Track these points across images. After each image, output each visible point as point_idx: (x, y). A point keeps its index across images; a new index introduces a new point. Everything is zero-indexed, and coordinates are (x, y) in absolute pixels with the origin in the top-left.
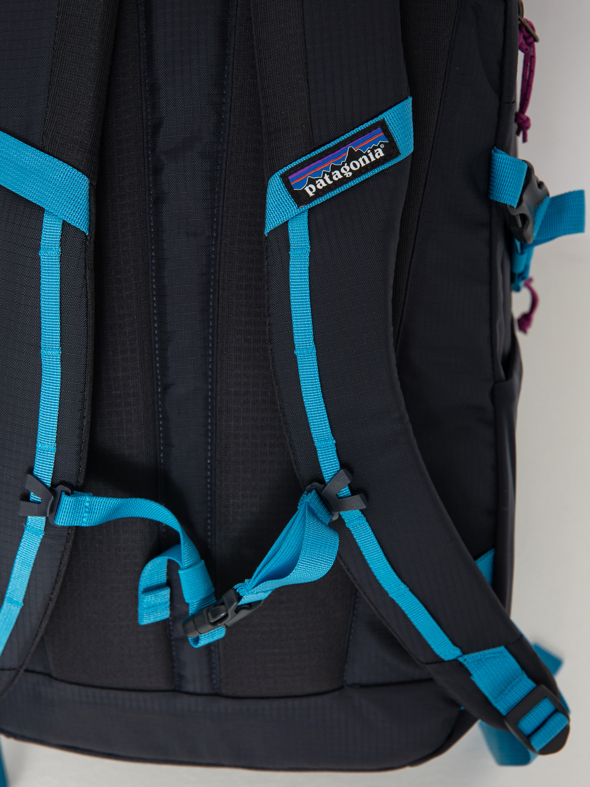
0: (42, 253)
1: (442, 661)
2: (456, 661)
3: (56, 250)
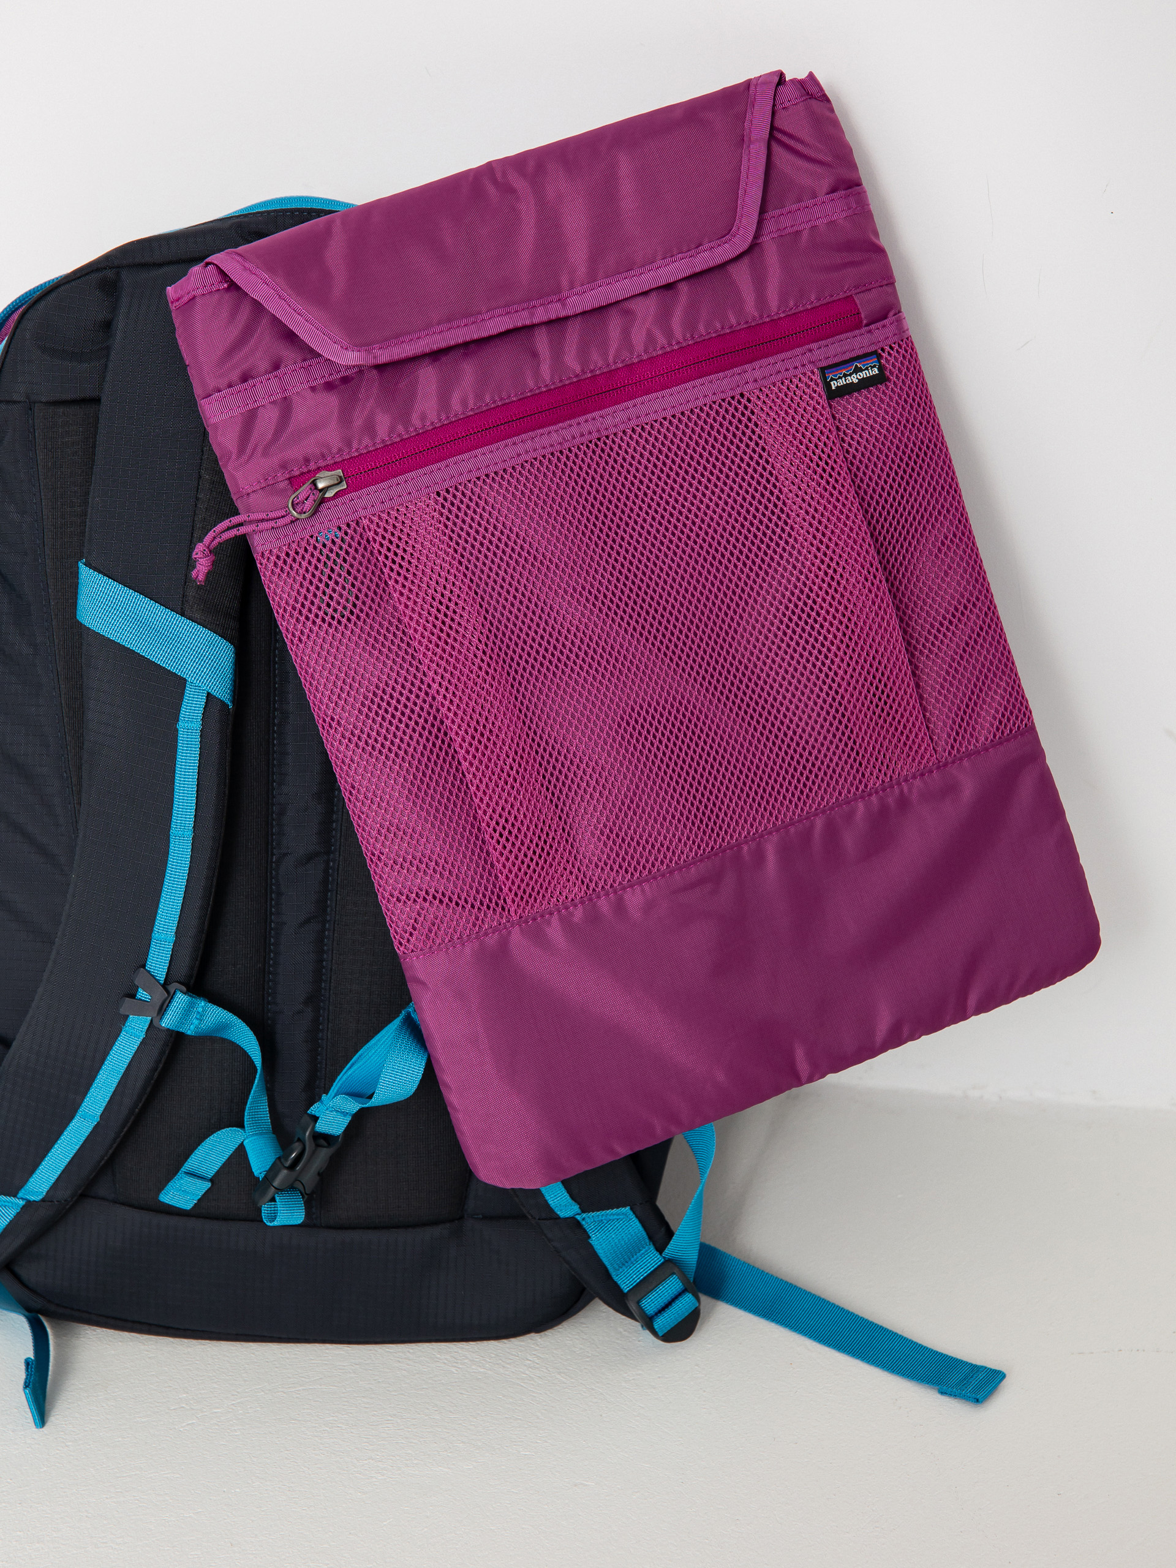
0: (181, 725)
1: (558, 1218)
2: (573, 1219)
3: (197, 725)
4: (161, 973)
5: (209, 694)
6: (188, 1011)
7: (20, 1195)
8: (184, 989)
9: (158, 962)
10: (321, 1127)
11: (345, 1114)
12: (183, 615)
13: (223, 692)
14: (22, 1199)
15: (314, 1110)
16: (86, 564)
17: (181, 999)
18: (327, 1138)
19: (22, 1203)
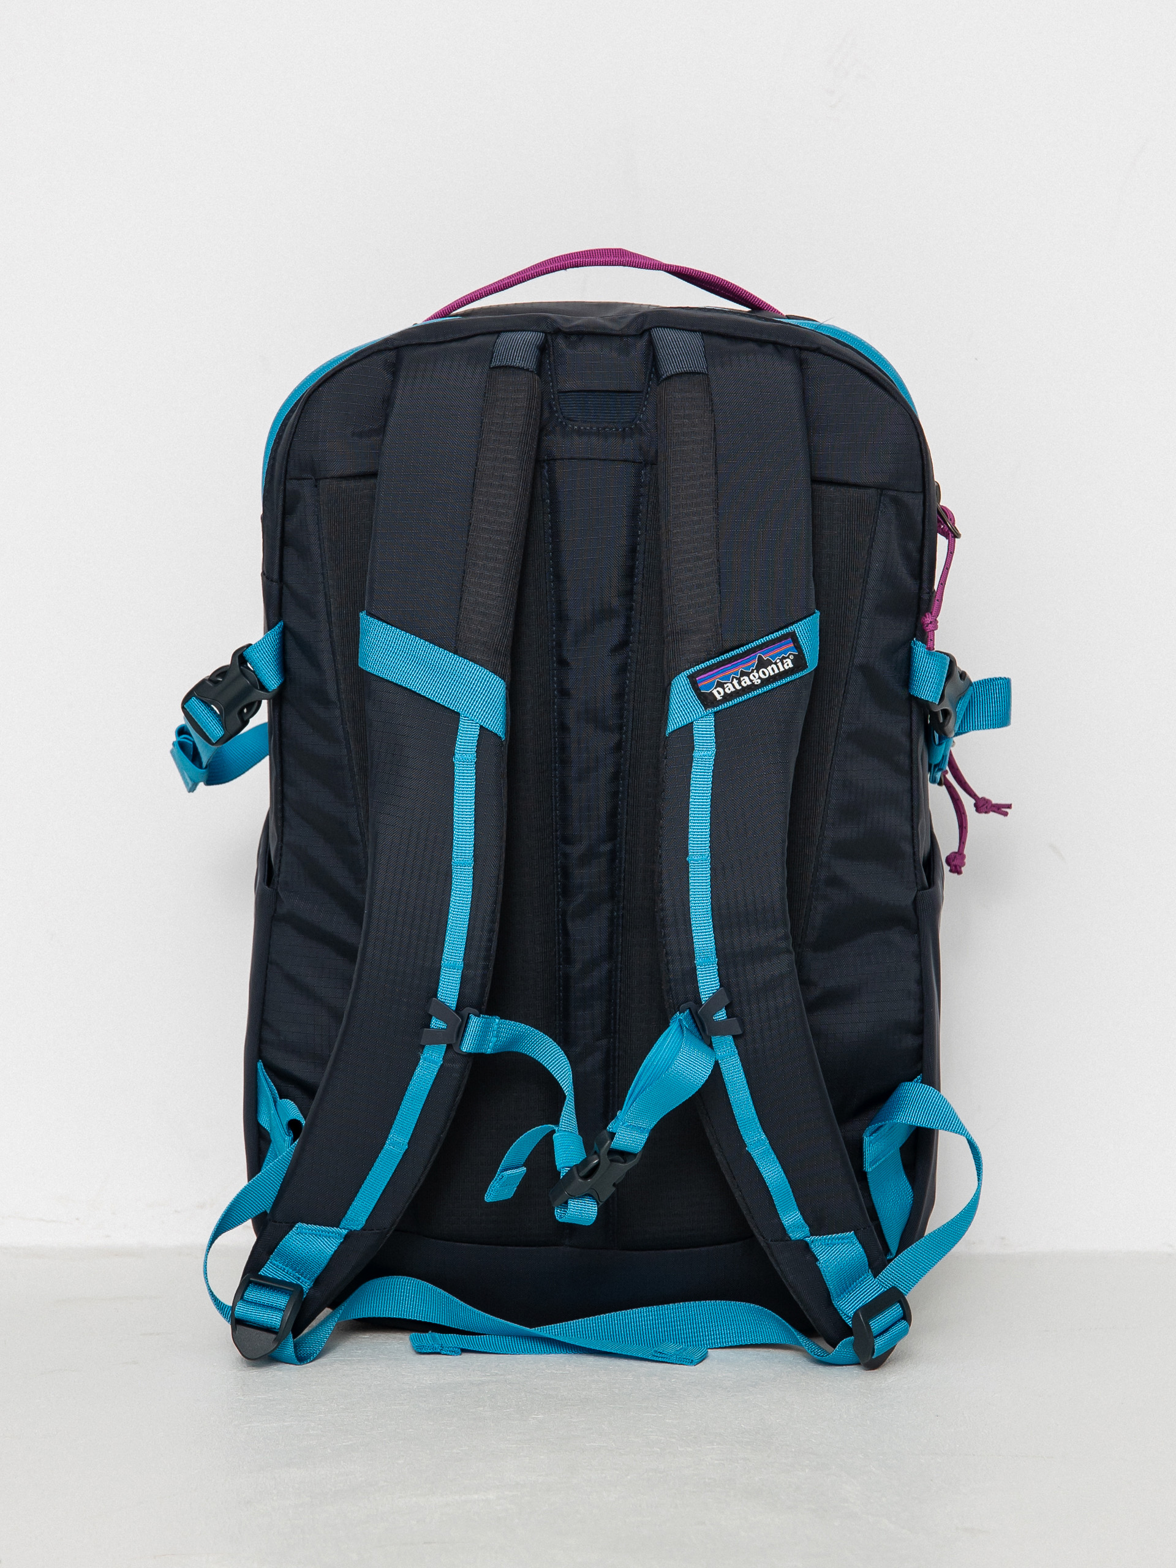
0: (456, 759)
2: (803, 1241)
3: (472, 756)
4: (452, 1002)
5: (481, 727)
6: (484, 1032)
7: (341, 1226)
8: (477, 1012)
9: (449, 990)
10: (618, 1143)
11: (641, 1130)
12: (455, 653)
13: (497, 725)
14: (344, 1228)
15: (611, 1127)
16: (369, 614)
17: (475, 1023)
18: (624, 1155)
19: (345, 1232)
